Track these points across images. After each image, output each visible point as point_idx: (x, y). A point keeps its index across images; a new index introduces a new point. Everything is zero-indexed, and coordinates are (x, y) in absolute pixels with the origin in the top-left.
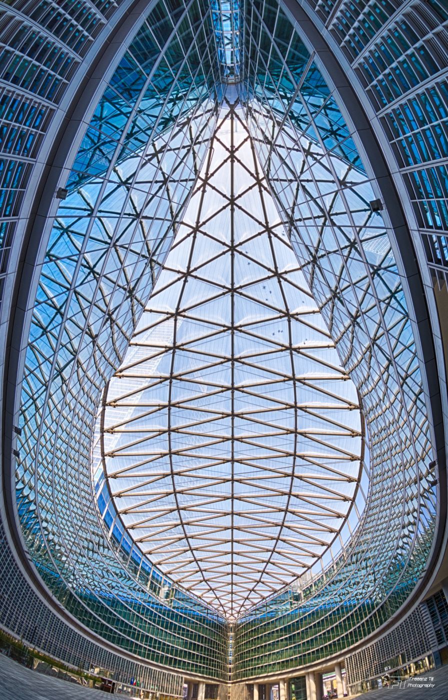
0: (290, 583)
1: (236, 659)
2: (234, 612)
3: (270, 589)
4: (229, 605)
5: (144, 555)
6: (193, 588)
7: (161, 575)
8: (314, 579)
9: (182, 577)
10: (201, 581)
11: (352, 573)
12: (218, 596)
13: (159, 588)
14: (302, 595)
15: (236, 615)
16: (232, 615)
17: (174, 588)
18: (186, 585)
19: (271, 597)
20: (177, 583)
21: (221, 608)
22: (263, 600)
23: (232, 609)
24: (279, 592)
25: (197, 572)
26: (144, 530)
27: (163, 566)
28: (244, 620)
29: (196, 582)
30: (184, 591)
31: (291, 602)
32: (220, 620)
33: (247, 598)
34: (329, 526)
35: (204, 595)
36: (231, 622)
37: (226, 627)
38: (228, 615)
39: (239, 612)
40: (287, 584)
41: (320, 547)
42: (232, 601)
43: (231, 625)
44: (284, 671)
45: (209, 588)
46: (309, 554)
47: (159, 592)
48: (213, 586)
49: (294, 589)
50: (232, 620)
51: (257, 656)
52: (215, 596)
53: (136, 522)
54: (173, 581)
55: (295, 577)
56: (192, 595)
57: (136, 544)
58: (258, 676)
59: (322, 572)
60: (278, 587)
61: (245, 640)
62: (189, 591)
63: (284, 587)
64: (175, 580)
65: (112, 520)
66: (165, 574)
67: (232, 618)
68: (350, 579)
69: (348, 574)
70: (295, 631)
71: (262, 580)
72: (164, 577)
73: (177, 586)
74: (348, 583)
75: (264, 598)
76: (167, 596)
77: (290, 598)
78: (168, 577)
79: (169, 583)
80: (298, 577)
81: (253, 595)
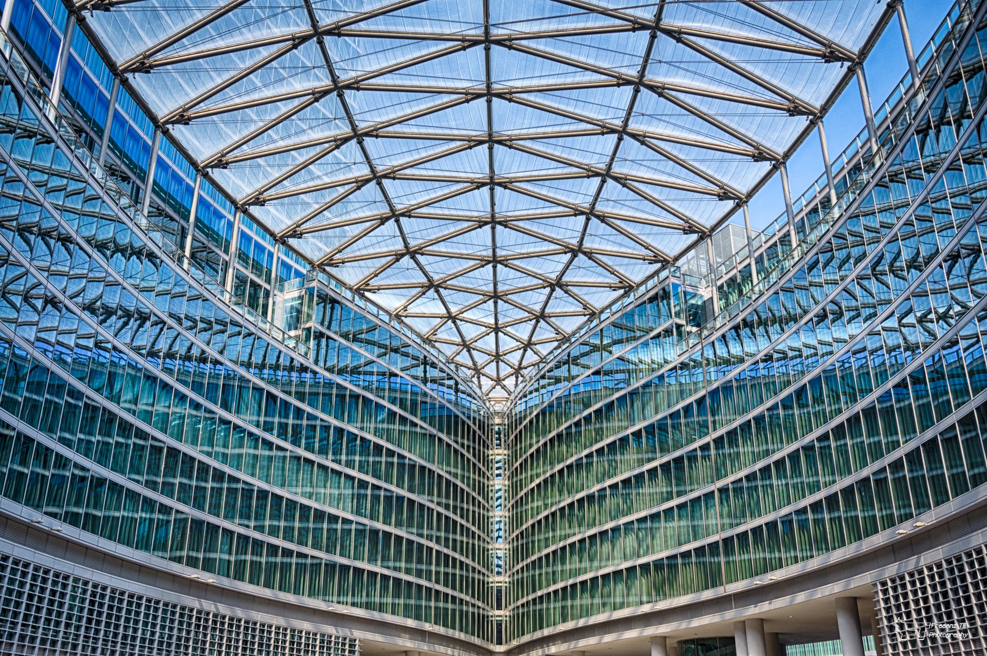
0: (677, 259)
1: (515, 551)
2: (505, 370)
3: (613, 280)
4: (489, 343)
5: (202, 171)
6: (374, 283)
7: (267, 244)
8: (755, 244)
9: (337, 244)
10: (399, 257)
11: (907, 214)
12: (454, 310)
13: (267, 294)
14: (718, 305)
15: (510, 382)
16: (498, 381)
17: (314, 284)
18: (352, 275)
19: (615, 308)
20: (321, 267)
21: (464, 358)
22: (590, 321)
23: (498, 357)
24: (642, 289)
25: (383, 220)
26: (183, 72)
27: (269, 207)
28: (534, 399)
29: (384, 261)
30: (349, 295)
31: (679, 327)
32: (465, 400)
33: (542, 316)
34: (825, 32)
35: (412, 309)
36: (498, 408)
37: (482, 426)
38: (486, 383)
39: (518, 371)
40: (665, 263)
41: (782, 118)
42: (497, 329)
43: (497, 420)
44: (662, 605)
45: (424, 280)
46: (743, 146)
47: (265, 307)
48: (438, 269)
49: (688, 280)
50: (498, 402)
51: (578, 537)
52: (442, 311)
53: (150, 43)
54: (311, 263)
55: (694, 237)
56: (374, 310)
57: (166, 133)
58: (582, 623)
59: (785, 219)
60: (637, 272)
61: (538, 476)
62: (362, 296)
63: (657, 273)
64: (316, 257)
65: (55, 41)
66: (282, 240)
67: (499, 393)
68: (894, 240)
69: (888, 218)
70: (693, 441)
71: (587, 244)
72: (278, 252)
73: (321, 277)
74: (888, 257)
75: (593, 315)
76: (296, 318)
77: (678, 314)
78: (291, 248)
79: (298, 274)
80: (704, 236)
81: (561, 304)
